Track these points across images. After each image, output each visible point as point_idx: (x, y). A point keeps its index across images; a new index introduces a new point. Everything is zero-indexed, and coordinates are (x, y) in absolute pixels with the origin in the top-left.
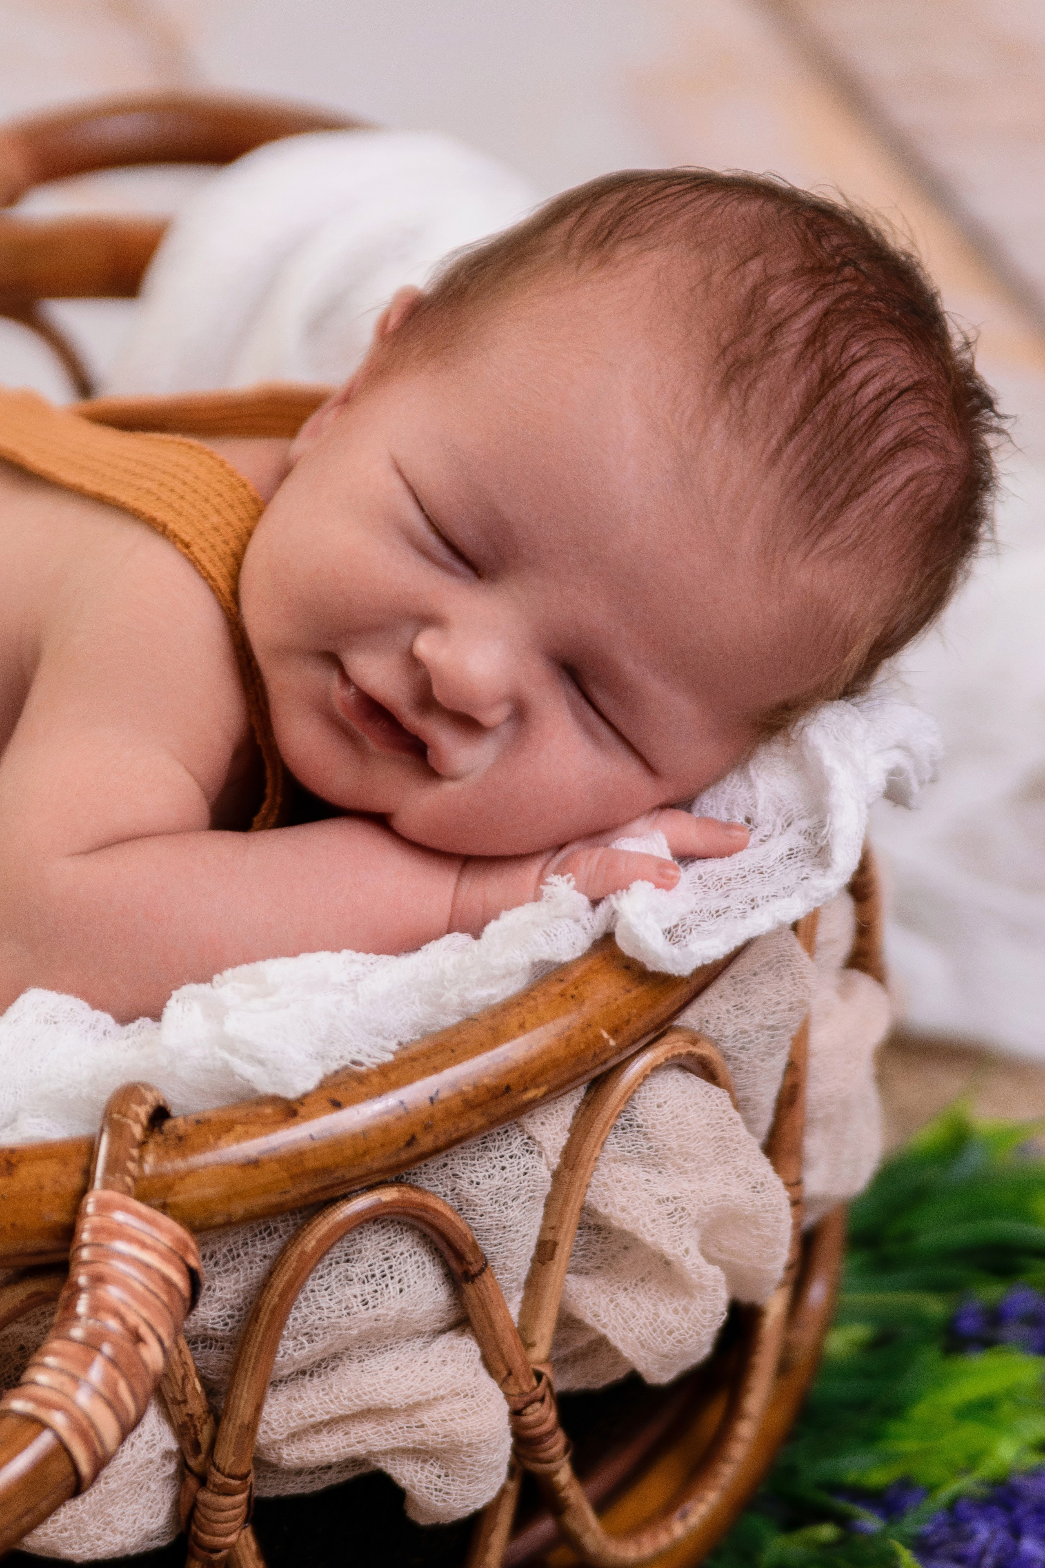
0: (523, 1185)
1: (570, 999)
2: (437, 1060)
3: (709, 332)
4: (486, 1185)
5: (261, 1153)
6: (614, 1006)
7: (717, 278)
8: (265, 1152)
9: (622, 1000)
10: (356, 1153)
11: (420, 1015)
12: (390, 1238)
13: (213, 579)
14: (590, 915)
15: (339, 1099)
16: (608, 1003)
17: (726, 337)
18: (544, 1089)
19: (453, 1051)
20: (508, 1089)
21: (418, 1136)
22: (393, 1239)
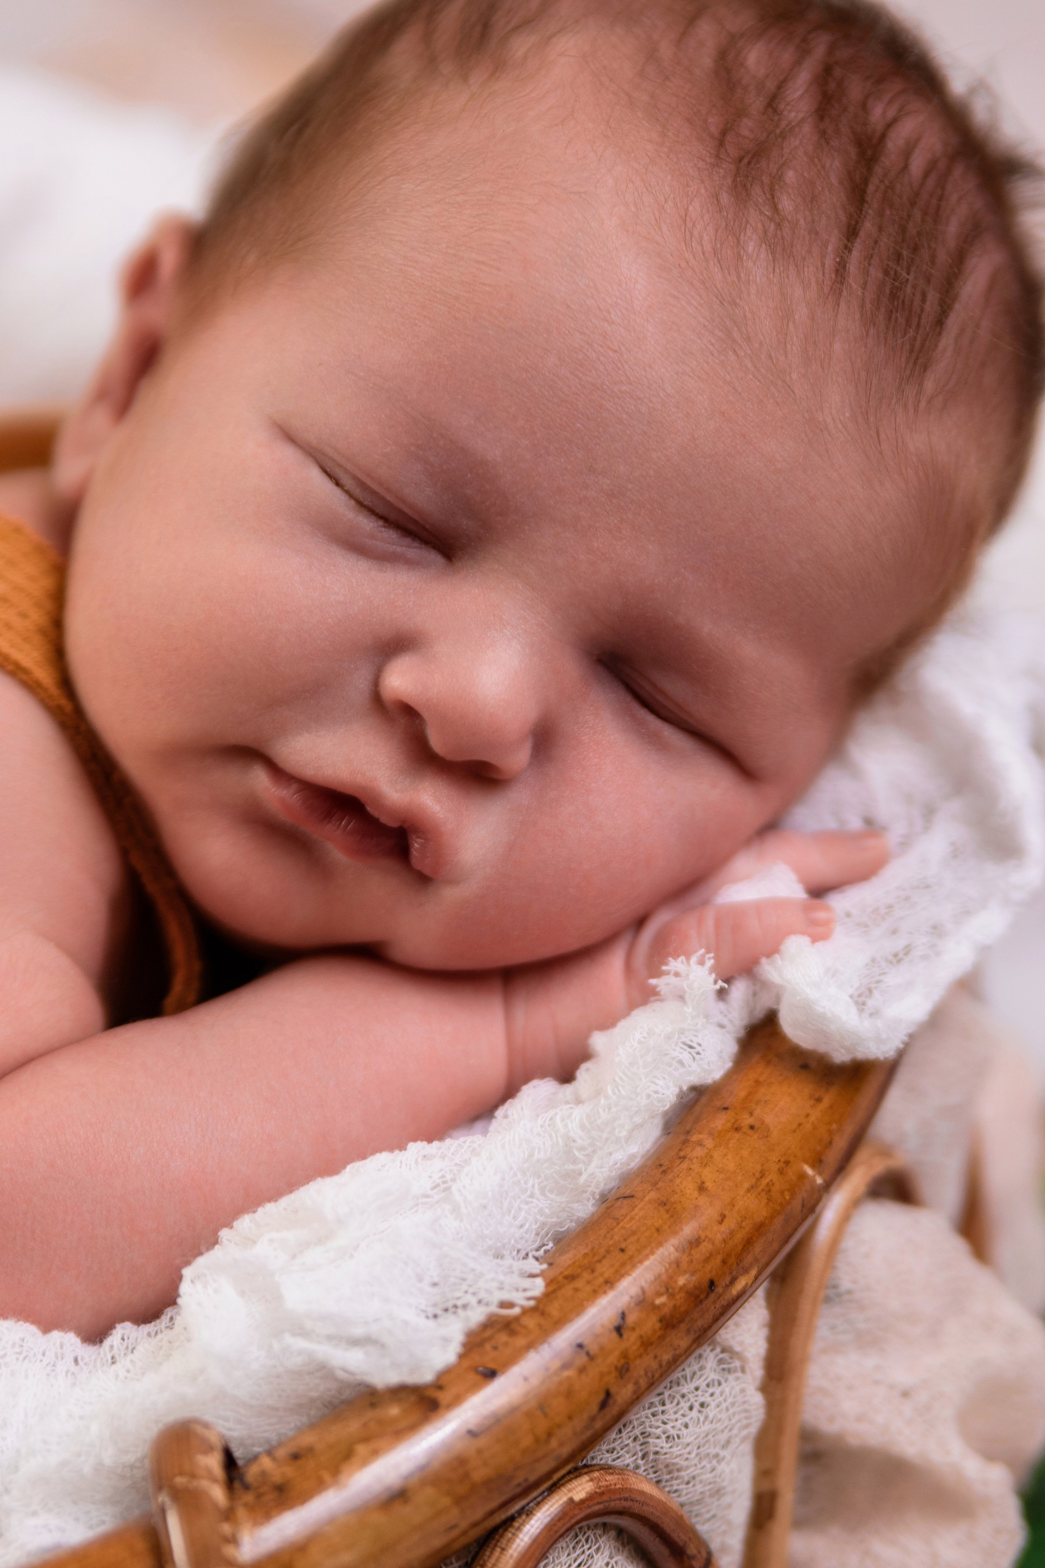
0: (734, 1421)
1: (750, 1132)
2: (605, 1269)
3: (689, 120)
4: (688, 1436)
5: (406, 1478)
6: (808, 1126)
7: (666, 50)
8: (411, 1475)
9: (816, 1114)
10: (537, 1440)
11: (547, 1211)
12: (583, 1552)
13: (26, 671)
14: (721, 1006)
15: (492, 1366)
16: (800, 1125)
17: (714, 123)
18: (754, 1272)
19: (622, 1250)
20: (712, 1284)
21: (613, 1390)
22: (587, 1553)
